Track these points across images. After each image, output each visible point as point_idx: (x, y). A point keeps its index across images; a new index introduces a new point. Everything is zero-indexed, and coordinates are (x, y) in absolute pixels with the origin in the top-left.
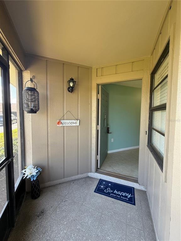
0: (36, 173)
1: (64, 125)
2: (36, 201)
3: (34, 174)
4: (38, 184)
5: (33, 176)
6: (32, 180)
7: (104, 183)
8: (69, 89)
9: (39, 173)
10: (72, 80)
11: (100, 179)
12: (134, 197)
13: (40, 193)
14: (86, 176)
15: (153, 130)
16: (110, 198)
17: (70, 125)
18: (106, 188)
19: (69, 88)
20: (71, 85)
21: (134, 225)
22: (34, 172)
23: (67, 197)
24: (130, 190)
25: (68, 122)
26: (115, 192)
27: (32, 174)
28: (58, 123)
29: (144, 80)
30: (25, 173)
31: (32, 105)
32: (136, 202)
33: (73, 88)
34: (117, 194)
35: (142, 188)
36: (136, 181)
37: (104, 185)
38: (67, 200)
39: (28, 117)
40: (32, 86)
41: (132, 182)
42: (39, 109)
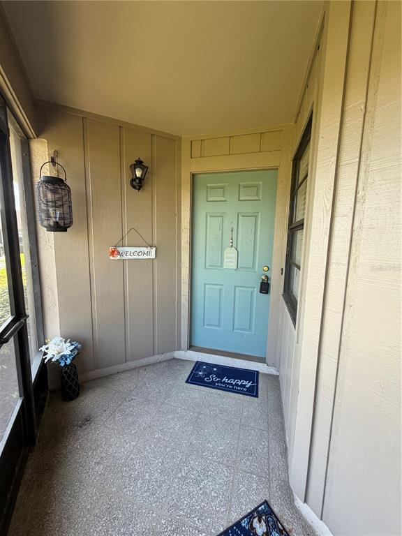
0: (71, 351)
1: (125, 257)
2: (73, 404)
3: (67, 352)
4: (75, 372)
5: (64, 357)
6: (63, 364)
7: (205, 367)
8: (134, 183)
9: (76, 351)
10: (139, 164)
11: (197, 362)
12: (257, 386)
13: (79, 389)
14: (169, 359)
15: (294, 266)
16: (214, 390)
17: (137, 257)
18: (207, 376)
19: (133, 180)
20: (138, 174)
21: (252, 425)
22: (67, 349)
23: (133, 393)
24: (252, 376)
25: (132, 251)
26: (225, 379)
27: (61, 354)
28: (113, 253)
29: (281, 169)
30: (46, 351)
31: (56, 215)
32: (259, 393)
33: (143, 181)
34: (228, 384)
35: (272, 371)
36: (262, 360)
37: (205, 370)
38: (134, 398)
39: (48, 239)
40: (54, 175)
41: (255, 363)
42: (71, 222)
